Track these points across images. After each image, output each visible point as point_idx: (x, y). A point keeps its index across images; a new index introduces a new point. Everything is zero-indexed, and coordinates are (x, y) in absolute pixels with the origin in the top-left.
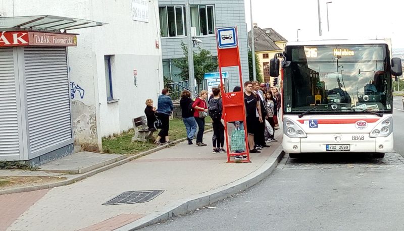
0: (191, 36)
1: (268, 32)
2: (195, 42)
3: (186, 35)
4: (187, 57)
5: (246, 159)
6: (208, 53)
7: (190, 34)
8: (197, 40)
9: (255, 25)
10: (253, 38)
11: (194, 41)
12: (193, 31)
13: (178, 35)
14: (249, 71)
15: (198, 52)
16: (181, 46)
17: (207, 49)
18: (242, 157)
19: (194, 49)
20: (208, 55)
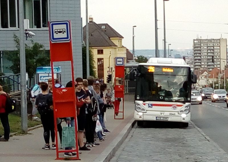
0: (24, 28)
1: (103, 27)
2: (28, 35)
3: (19, 27)
4: (19, 49)
5: (75, 156)
6: (41, 47)
7: (23, 26)
8: (30, 32)
9: (90, 20)
10: (87, 33)
11: (26, 34)
12: (26, 24)
13: (10, 27)
14: (83, 67)
15: (31, 45)
16: (13, 39)
17: (40, 42)
18: (71, 154)
19: (26, 42)
20: (41, 49)
